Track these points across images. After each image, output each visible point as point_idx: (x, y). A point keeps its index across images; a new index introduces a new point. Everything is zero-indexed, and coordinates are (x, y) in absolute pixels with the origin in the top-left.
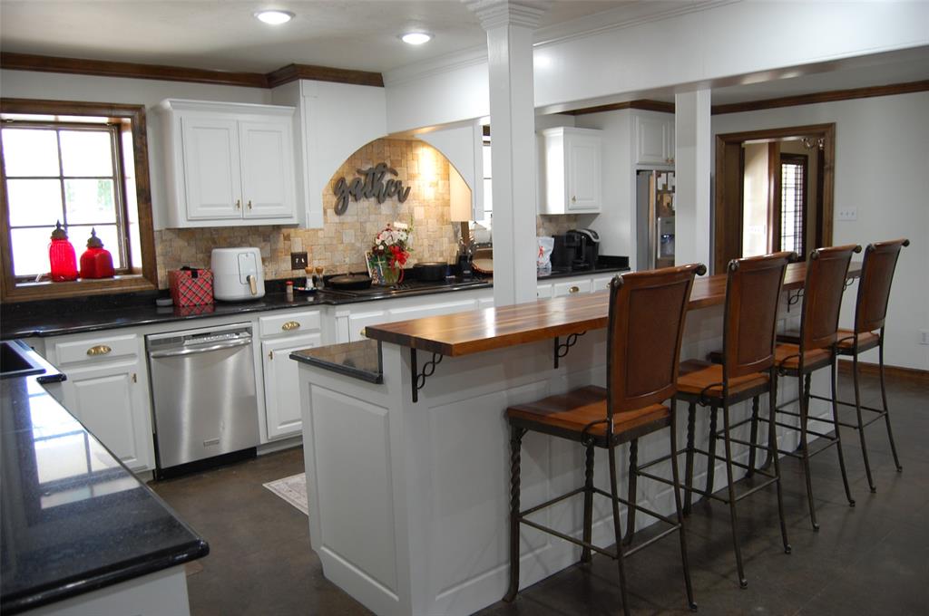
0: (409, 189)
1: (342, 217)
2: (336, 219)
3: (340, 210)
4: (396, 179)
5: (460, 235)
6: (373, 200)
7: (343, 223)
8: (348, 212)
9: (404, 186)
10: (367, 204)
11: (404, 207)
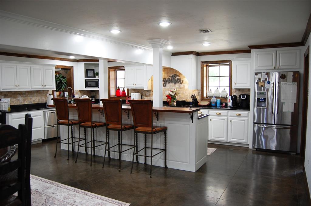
0: (183, 80)
1: (165, 87)
2: (164, 88)
3: (165, 85)
4: (179, 78)
5: (200, 93)
6: (173, 83)
7: (165, 89)
8: (166, 86)
9: (182, 80)
10: (172, 84)
11: (182, 85)
